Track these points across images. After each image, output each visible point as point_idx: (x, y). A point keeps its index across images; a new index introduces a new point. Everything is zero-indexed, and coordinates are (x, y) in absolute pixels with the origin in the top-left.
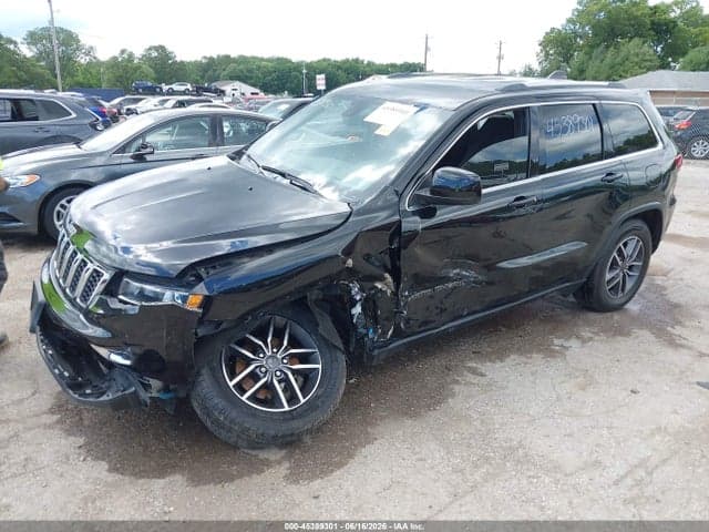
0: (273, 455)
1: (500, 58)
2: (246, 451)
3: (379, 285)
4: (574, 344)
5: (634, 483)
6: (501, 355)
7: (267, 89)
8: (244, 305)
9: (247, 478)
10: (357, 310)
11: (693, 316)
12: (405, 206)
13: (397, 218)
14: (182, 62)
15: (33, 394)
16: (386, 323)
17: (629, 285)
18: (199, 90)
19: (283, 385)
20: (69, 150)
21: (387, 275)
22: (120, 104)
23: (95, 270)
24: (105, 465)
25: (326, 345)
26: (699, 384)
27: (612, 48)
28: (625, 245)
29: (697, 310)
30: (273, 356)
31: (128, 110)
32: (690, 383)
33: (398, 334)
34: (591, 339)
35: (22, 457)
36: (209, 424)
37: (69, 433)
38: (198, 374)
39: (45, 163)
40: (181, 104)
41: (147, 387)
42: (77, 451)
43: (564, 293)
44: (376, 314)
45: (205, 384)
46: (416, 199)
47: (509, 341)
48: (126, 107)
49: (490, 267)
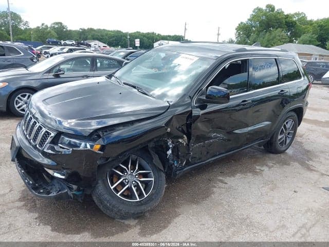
0: (132, 222)
1: (218, 35)
2: (118, 220)
3: (180, 140)
4: (265, 168)
5: (301, 236)
6: (233, 174)
7: (110, 44)
8: (120, 149)
9: (120, 234)
10: (170, 152)
11: (316, 156)
12: (194, 104)
13: (190, 109)
14: (70, 30)
15: (10, 191)
16: (183, 158)
17: (288, 141)
18: (79, 44)
19: (136, 188)
20: (22, 71)
21: (185, 136)
22: (41, 49)
23: (46, 132)
24: (49, 228)
25: (156, 169)
26: (323, 188)
27: (268, 33)
28: (287, 123)
29: (318, 154)
30: (131, 174)
31: (45, 52)
32: (320, 188)
33: (188, 164)
34: (272, 166)
35: (8, 224)
36: (101, 207)
37: (30, 211)
38: (97, 183)
39: (10, 77)
40: (71, 51)
41: (71, 189)
42: (35, 220)
43: (260, 145)
44: (178, 154)
45: (100, 188)
46: (199, 101)
47: (236, 167)
48: (44, 51)
49: (230, 133)
